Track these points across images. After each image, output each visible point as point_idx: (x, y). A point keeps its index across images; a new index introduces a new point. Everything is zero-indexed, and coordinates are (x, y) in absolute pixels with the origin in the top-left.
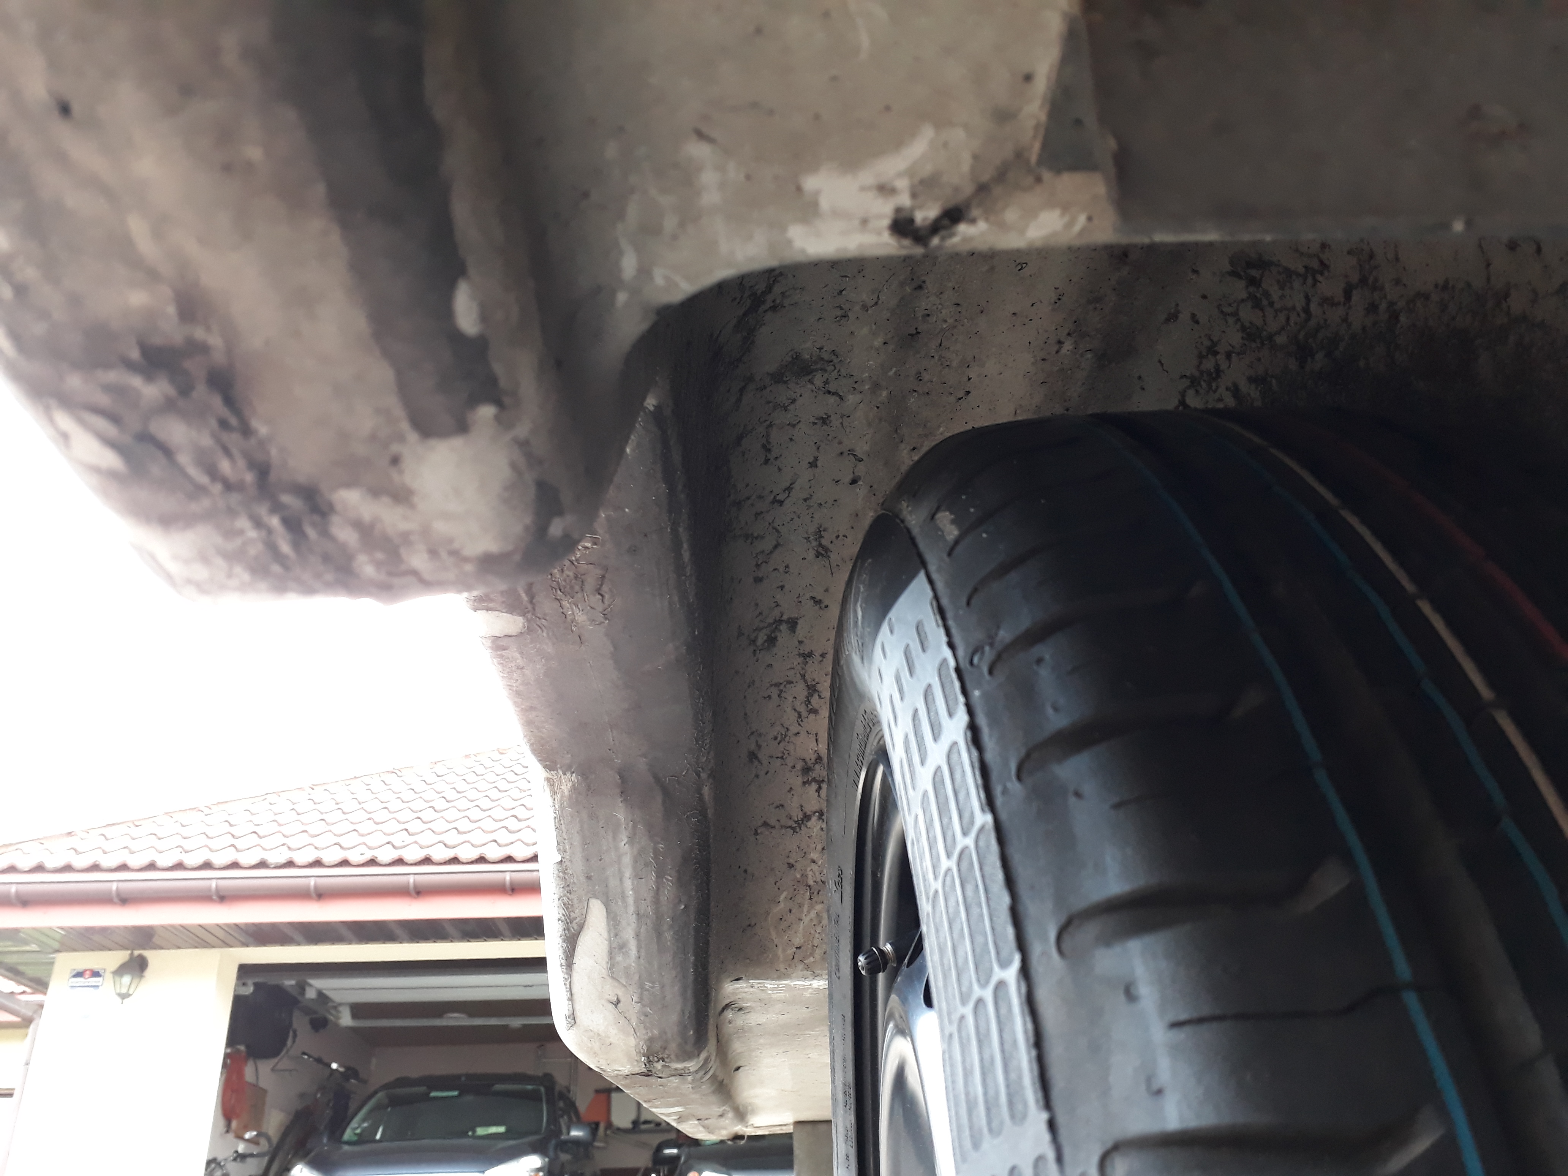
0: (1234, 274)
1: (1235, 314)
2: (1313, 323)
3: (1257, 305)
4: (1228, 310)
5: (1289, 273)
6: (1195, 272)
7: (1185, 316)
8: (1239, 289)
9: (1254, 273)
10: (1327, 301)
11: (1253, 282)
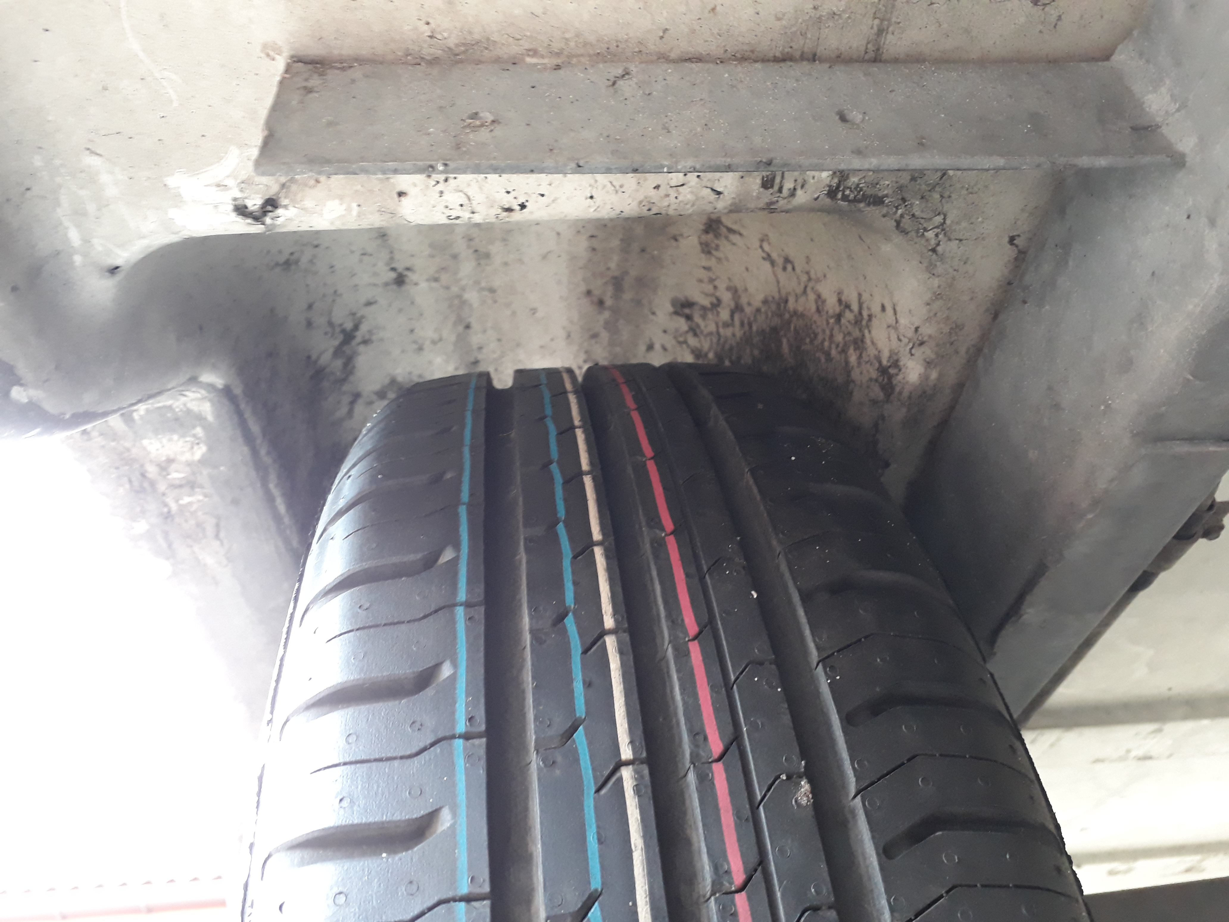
0: (676, 313)
1: (685, 342)
2: (722, 340)
3: (695, 335)
4: (681, 339)
5: (704, 308)
6: (654, 313)
7: (657, 346)
8: (682, 324)
9: (687, 311)
10: (726, 325)
11: (689, 318)
